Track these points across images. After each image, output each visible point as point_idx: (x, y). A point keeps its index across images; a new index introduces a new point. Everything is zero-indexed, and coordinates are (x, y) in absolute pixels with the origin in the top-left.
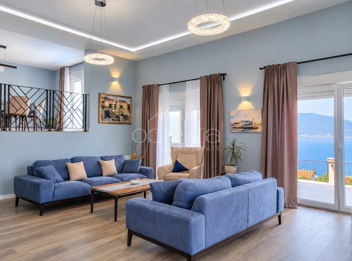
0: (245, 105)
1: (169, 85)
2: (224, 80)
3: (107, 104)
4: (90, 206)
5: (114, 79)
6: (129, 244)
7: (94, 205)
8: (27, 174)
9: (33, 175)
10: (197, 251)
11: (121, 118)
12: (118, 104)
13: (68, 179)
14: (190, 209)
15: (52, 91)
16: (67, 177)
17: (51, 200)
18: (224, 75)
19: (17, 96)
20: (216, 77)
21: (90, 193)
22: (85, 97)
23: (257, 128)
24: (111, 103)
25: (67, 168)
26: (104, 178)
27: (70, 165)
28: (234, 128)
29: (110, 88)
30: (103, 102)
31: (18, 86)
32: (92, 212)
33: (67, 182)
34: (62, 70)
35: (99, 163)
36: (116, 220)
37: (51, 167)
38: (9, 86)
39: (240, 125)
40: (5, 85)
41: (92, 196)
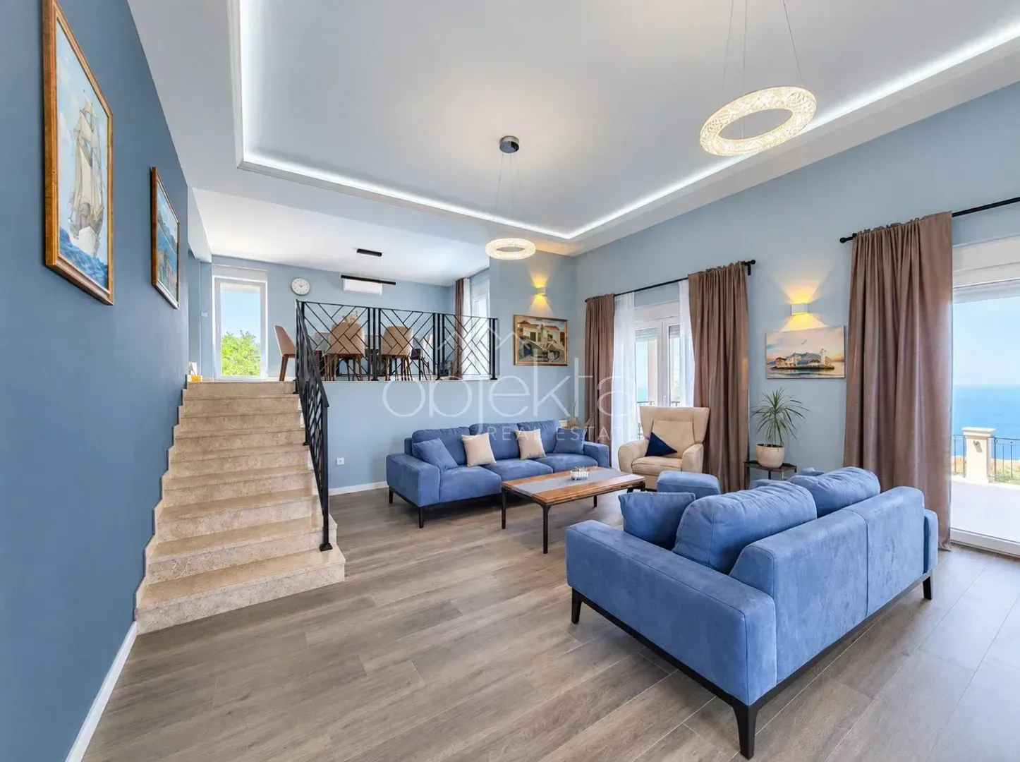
0: (802, 322)
1: (633, 293)
2: (749, 274)
3: (527, 333)
4: (500, 513)
5: (537, 291)
6: (576, 619)
7: (507, 511)
8: (403, 452)
9: (412, 455)
10: (762, 692)
11: (551, 355)
12: (545, 334)
13: (464, 463)
14: (727, 573)
15: (441, 316)
16: (462, 460)
17: (437, 500)
18: (749, 265)
19: (392, 327)
20: (733, 271)
21: (501, 491)
22: (493, 322)
23: (832, 368)
24: (533, 331)
25: (462, 444)
26: (522, 464)
27: (468, 439)
28: (776, 368)
29: (532, 306)
30: (521, 330)
31: (392, 310)
32: (504, 527)
33: (464, 470)
34: (459, 283)
35: (514, 435)
36: (546, 551)
37: (438, 442)
38: (380, 310)
39: (790, 362)
40: (374, 309)
41: (504, 495)
